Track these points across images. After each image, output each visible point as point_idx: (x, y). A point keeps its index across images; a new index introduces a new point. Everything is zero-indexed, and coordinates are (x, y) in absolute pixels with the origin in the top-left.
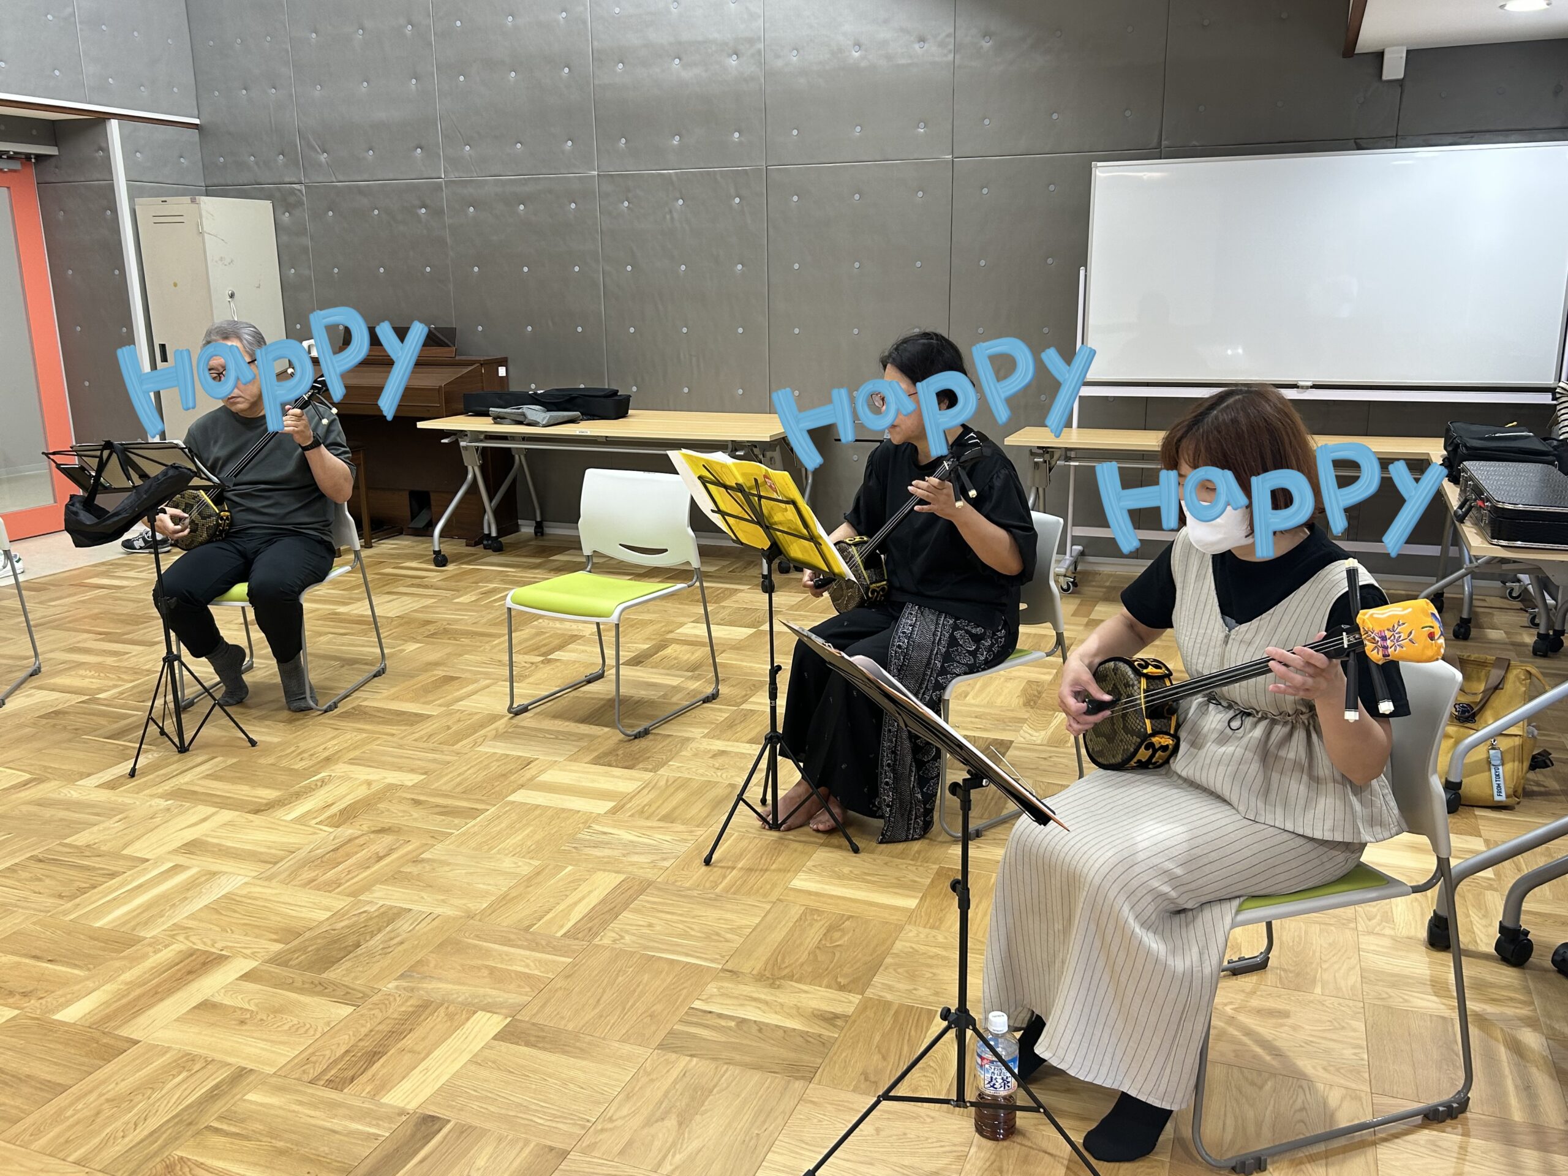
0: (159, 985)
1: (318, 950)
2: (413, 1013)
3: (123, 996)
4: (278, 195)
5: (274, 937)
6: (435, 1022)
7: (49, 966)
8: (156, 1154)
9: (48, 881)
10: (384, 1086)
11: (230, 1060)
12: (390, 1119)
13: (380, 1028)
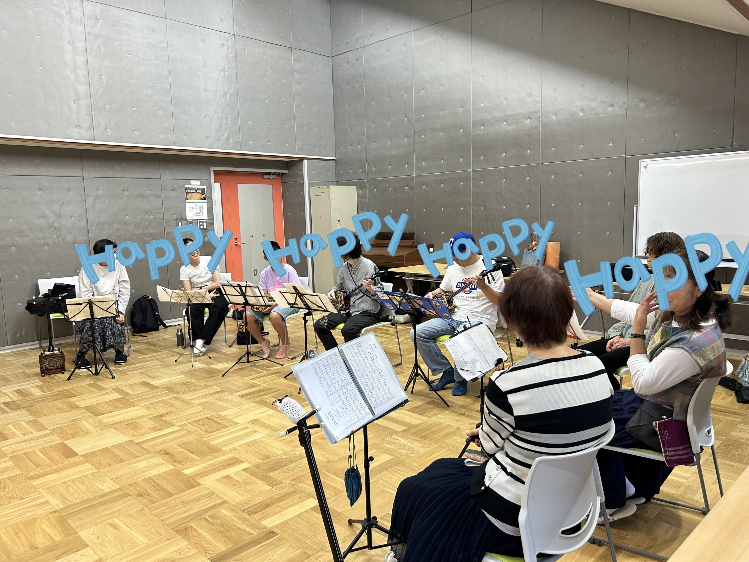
0: (217, 467)
1: (272, 464)
2: (289, 493)
3: (206, 469)
4: (358, 184)
5: (261, 457)
6: (296, 498)
7: (191, 454)
8: (185, 523)
9: (206, 426)
10: (264, 517)
11: (224, 497)
12: (260, 529)
13: (275, 496)
